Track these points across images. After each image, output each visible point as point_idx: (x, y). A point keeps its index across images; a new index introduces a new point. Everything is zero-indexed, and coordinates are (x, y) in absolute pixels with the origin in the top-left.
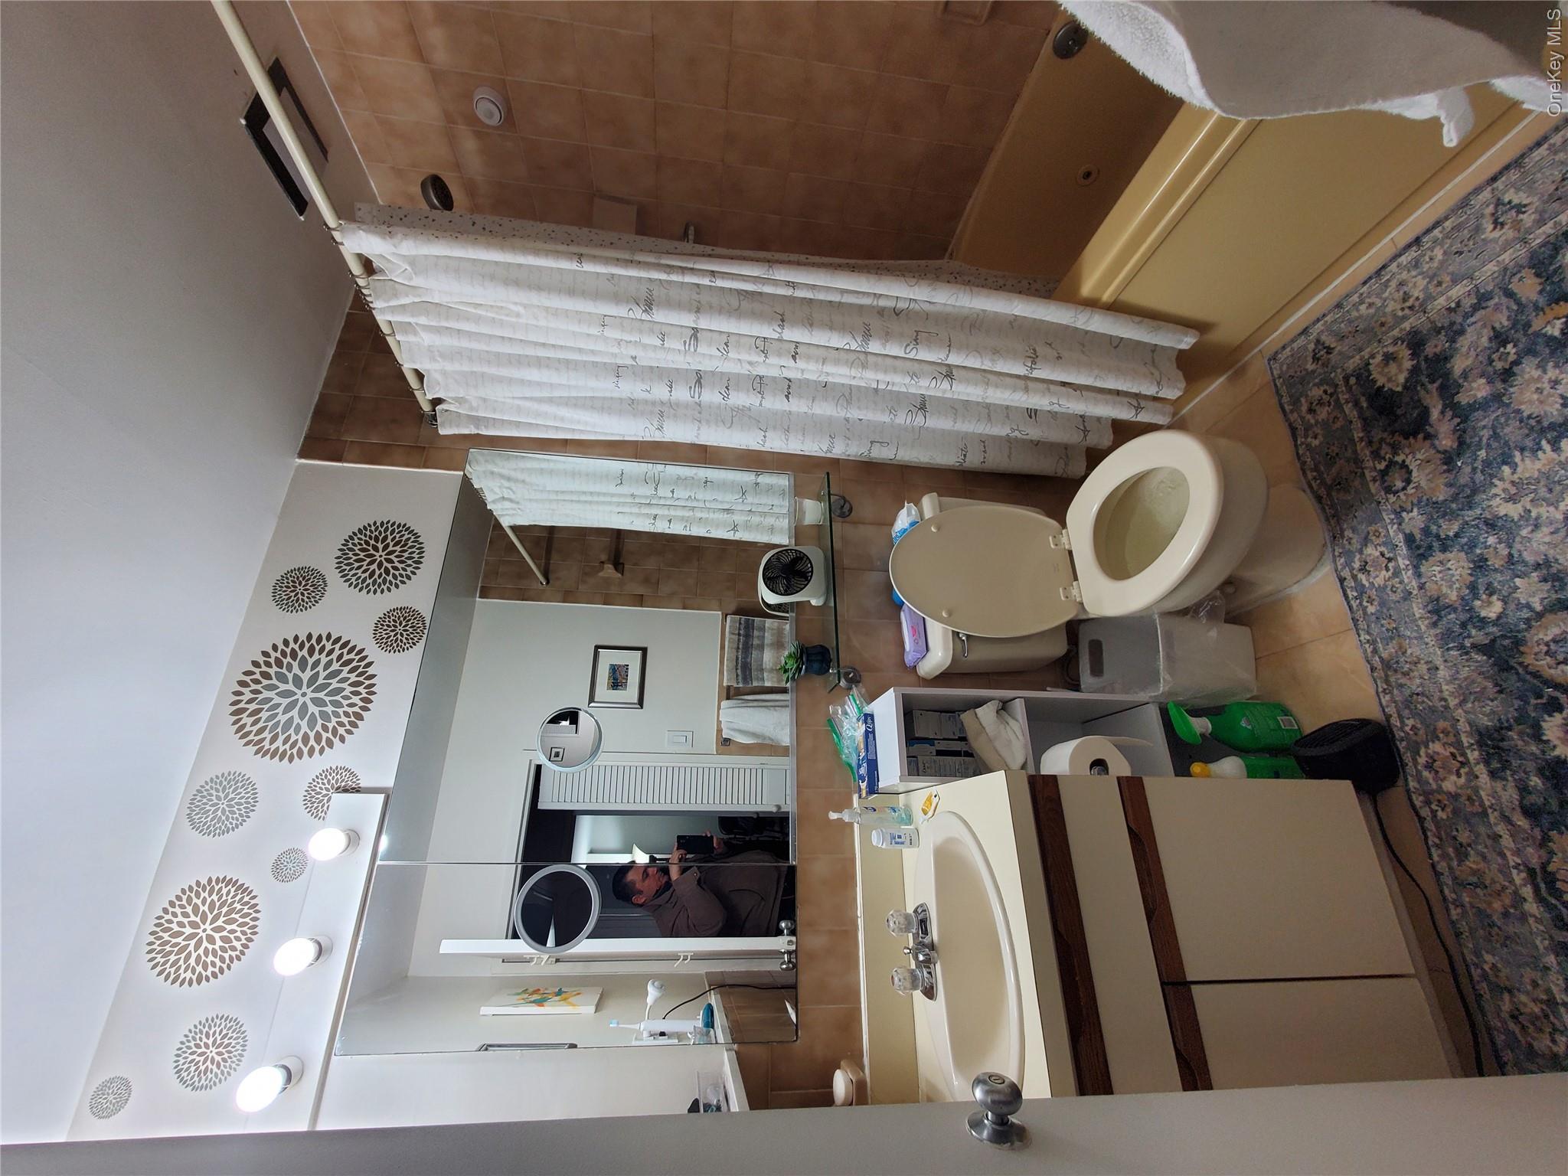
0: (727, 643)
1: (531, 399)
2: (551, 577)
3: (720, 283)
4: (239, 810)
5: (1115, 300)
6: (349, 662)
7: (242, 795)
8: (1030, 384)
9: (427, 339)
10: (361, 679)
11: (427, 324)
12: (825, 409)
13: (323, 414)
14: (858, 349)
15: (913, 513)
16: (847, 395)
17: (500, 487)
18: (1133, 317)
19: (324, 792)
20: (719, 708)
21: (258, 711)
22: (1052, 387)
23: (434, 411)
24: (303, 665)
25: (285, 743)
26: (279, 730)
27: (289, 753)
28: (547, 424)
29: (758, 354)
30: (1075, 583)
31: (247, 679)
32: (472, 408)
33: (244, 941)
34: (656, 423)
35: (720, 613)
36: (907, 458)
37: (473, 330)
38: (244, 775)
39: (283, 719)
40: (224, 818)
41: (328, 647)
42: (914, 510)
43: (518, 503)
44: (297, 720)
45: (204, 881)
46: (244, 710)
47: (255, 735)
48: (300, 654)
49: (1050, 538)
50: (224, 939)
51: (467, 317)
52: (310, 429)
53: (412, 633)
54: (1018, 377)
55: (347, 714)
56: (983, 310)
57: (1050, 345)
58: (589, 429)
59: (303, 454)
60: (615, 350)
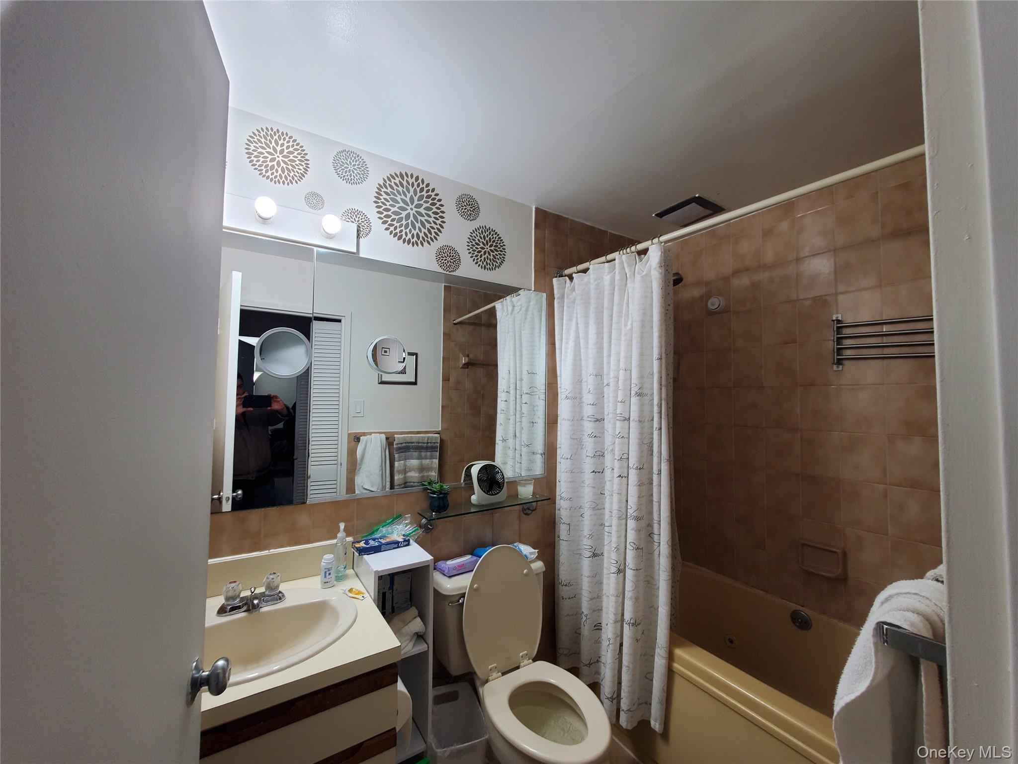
0: (422, 435)
1: (577, 328)
2: (458, 326)
3: (656, 433)
4: (347, 176)
5: (674, 672)
6: (430, 233)
7: (356, 177)
8: (619, 624)
9: (607, 278)
10: (421, 239)
11: (616, 279)
12: (587, 495)
13: (558, 219)
14: (628, 514)
15: (532, 556)
16: (598, 508)
17: (521, 305)
18: (666, 686)
19: (357, 219)
20: (381, 433)
21: (402, 186)
22: (619, 639)
23: (565, 276)
24: (427, 209)
25: (385, 199)
26: (392, 196)
27: (379, 201)
28: (563, 335)
29: (619, 456)
30: (500, 674)
31: (420, 181)
32: (568, 295)
33: (271, 177)
34: (569, 395)
35: (440, 429)
36: (562, 547)
37: (615, 301)
38: (367, 178)
39: (398, 198)
40: (343, 168)
41: (438, 222)
42: (534, 556)
43: (511, 314)
44: (398, 205)
45: (307, 157)
46: (403, 179)
47: (389, 184)
48: (434, 207)
49: (526, 652)
50: (272, 167)
51: (621, 299)
52: (550, 213)
53: (446, 265)
54: (623, 615)
55: (401, 231)
56: (659, 587)
57: (643, 633)
58: (562, 358)
59: (537, 209)
60: (612, 375)
